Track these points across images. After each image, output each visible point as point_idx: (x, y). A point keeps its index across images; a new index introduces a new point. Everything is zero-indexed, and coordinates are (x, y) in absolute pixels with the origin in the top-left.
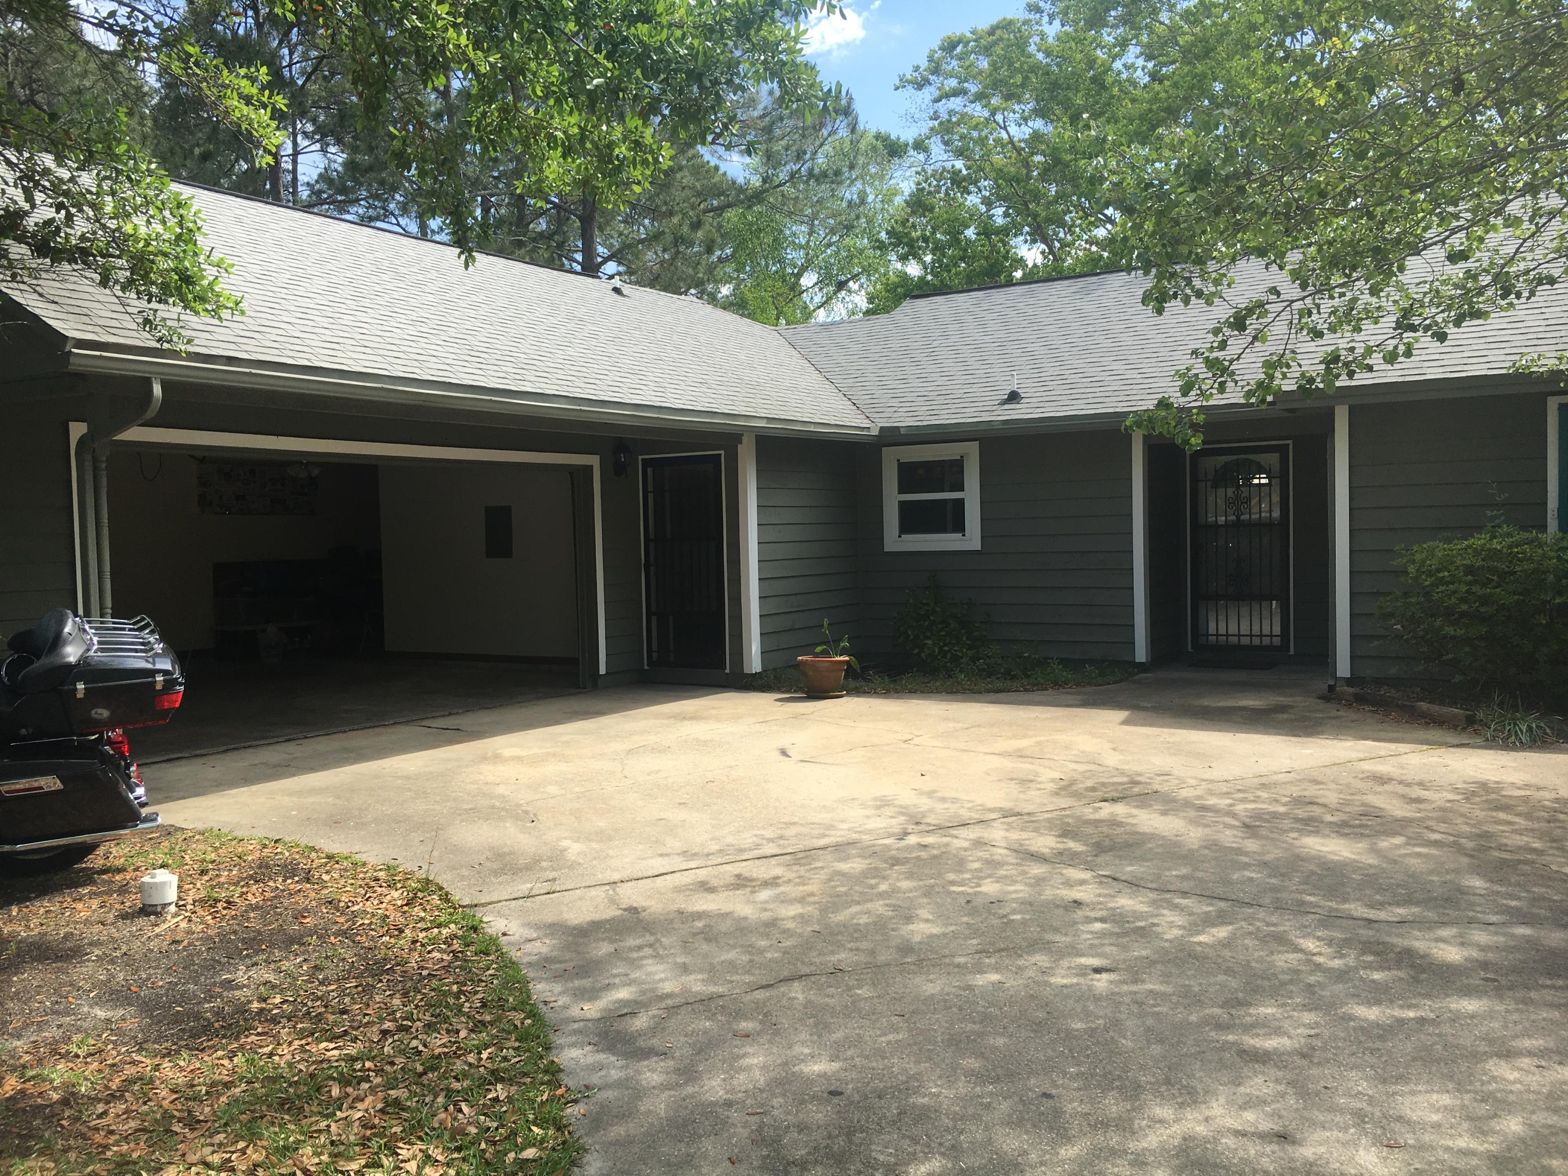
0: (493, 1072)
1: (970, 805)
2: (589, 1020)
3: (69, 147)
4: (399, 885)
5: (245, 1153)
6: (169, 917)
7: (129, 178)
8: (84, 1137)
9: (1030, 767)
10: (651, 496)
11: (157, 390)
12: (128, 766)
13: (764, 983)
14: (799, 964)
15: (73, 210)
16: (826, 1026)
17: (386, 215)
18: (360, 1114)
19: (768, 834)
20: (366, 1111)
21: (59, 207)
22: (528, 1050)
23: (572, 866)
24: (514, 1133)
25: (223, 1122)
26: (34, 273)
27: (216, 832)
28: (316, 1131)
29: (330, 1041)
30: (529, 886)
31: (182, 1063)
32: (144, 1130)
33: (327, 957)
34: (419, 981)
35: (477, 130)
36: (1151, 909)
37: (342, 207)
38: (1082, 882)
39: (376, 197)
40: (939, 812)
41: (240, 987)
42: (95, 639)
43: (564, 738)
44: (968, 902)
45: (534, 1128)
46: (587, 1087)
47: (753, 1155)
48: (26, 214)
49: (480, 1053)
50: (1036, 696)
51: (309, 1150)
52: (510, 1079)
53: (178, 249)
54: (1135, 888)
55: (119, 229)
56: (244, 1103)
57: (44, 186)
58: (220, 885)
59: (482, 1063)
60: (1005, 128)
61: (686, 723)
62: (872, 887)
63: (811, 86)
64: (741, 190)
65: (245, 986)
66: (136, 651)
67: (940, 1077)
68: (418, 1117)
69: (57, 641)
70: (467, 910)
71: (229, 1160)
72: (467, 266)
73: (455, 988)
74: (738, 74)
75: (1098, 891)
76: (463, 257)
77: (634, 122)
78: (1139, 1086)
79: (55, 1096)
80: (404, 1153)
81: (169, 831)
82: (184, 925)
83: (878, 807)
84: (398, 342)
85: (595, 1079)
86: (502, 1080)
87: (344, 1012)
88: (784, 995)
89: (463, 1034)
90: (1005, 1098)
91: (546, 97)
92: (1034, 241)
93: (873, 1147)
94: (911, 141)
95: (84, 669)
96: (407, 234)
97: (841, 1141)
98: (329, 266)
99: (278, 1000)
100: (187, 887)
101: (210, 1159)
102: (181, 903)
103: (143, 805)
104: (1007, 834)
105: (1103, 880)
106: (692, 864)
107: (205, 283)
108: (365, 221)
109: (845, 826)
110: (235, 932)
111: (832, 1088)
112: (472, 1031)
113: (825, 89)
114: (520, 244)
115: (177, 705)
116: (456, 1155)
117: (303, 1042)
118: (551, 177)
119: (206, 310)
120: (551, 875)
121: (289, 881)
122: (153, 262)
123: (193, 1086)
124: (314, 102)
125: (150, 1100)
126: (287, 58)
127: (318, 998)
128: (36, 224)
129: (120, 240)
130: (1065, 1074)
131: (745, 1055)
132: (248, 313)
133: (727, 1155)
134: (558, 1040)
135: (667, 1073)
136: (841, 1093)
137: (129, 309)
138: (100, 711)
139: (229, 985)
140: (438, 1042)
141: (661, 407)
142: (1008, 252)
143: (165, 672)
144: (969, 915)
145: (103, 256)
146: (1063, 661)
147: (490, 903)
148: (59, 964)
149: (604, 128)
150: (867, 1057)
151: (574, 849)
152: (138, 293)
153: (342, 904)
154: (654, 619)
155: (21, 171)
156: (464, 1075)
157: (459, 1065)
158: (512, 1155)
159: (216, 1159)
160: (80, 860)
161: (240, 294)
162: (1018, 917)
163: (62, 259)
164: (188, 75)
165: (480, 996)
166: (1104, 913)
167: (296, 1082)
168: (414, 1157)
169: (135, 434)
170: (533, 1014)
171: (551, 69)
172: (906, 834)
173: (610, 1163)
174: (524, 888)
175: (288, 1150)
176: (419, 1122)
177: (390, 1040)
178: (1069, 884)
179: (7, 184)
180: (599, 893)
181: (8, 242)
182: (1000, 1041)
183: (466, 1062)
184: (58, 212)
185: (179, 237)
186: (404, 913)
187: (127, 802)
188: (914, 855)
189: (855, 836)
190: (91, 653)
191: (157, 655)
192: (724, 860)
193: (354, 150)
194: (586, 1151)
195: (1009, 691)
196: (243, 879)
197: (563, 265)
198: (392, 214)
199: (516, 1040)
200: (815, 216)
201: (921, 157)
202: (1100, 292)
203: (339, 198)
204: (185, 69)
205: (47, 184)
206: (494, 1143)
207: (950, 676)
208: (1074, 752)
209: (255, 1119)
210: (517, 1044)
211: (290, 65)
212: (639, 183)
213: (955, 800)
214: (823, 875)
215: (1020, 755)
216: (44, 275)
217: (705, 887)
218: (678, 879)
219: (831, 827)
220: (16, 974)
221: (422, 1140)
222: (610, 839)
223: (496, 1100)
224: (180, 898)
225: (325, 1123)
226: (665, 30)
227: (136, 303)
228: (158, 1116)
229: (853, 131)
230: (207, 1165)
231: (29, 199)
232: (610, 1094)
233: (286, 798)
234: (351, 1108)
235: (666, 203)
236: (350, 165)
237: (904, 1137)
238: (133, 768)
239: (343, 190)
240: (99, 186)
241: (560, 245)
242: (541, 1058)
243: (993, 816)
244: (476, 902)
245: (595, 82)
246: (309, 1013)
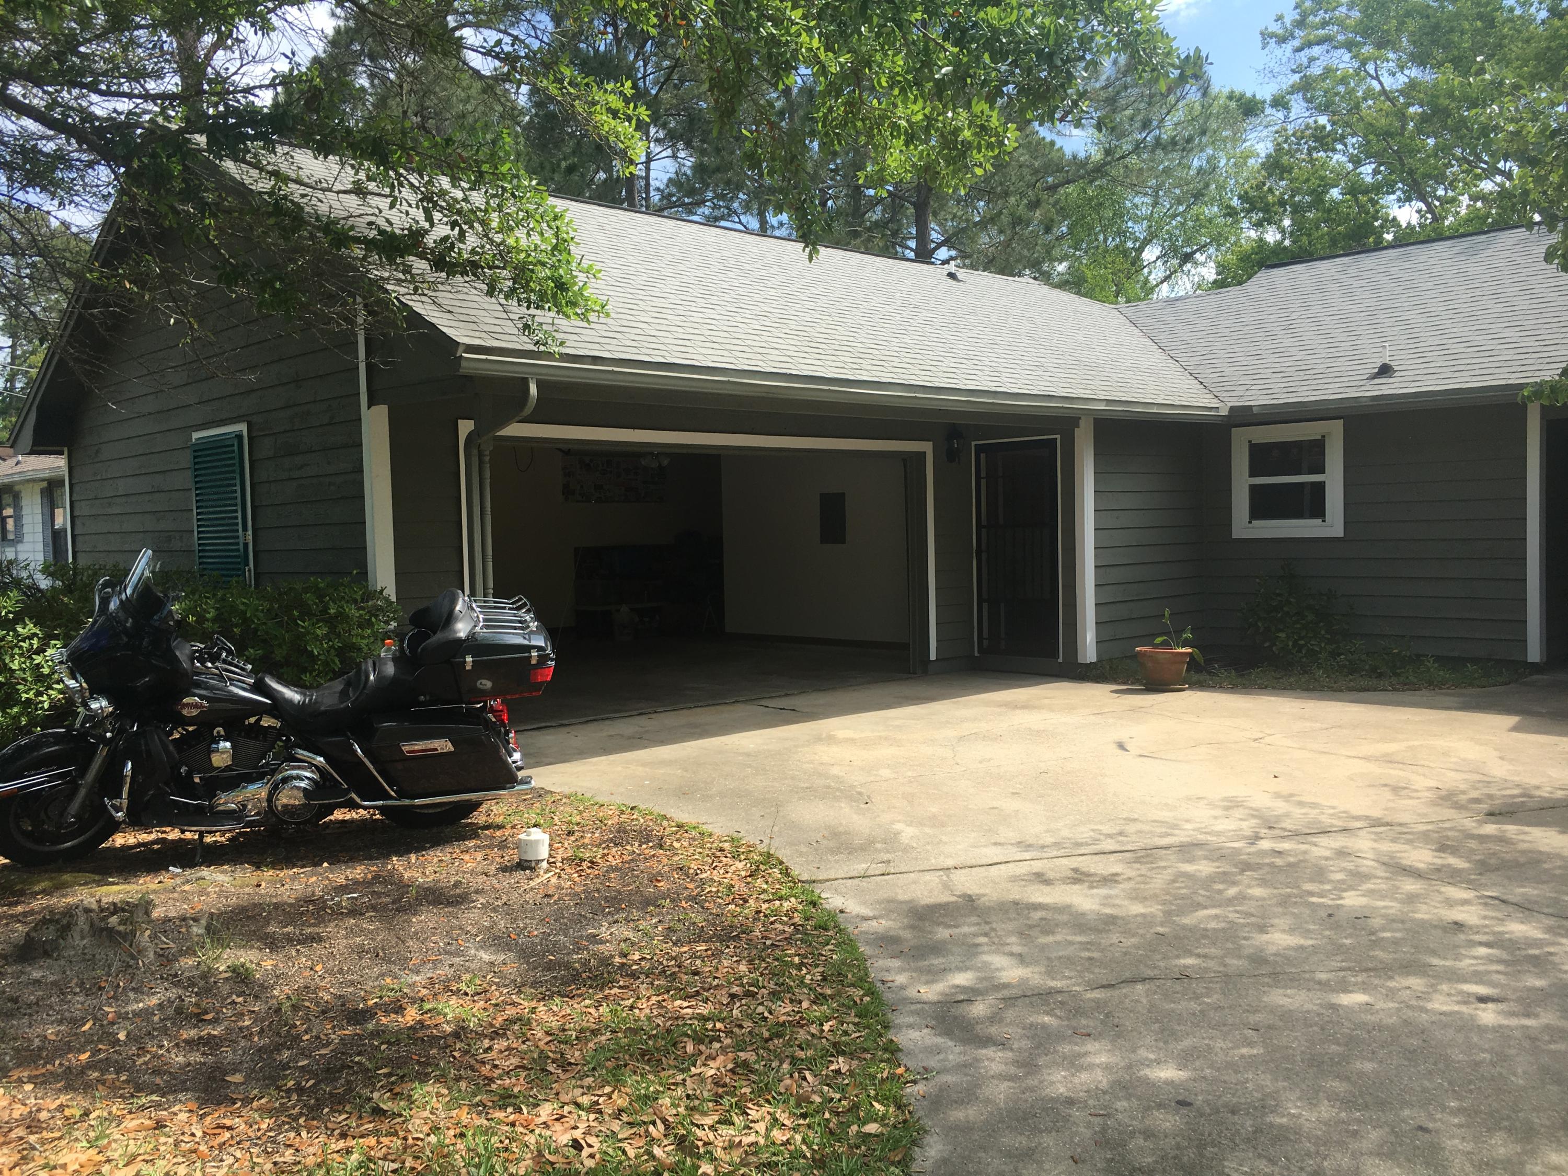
0: (835, 1045)
1: (1332, 811)
2: (925, 1003)
3: (462, 169)
4: (742, 857)
5: (610, 1098)
6: (542, 872)
7: (513, 195)
8: (472, 1069)
9: (1401, 773)
10: (983, 482)
11: (533, 389)
12: (507, 733)
13: (1105, 983)
14: (1142, 966)
15: (465, 227)
16: (1173, 1033)
17: (731, 213)
18: (712, 1072)
19: (1106, 829)
20: (718, 1069)
21: (454, 224)
22: (868, 1027)
23: (906, 849)
24: (855, 1107)
25: (591, 1066)
26: (433, 286)
27: (580, 797)
28: (673, 1084)
29: (685, 1000)
30: (864, 866)
31: (555, 1008)
32: (523, 1067)
33: (679, 920)
34: (763, 950)
35: (824, 126)
36: (1547, 936)
37: (690, 209)
38: (1465, 902)
39: (722, 197)
40: (1297, 817)
41: (603, 942)
42: (481, 617)
43: (897, 723)
44: (1330, 915)
45: (874, 1103)
46: (925, 1069)
47: (1097, 1157)
48: (427, 232)
49: (821, 1025)
50: (1407, 696)
51: (667, 1101)
52: (851, 1054)
53: (554, 259)
54: (1527, 913)
55: (504, 241)
56: (609, 1050)
57: (441, 207)
58: (584, 846)
59: (824, 1034)
60: (1377, 78)
61: (1018, 711)
62: (1220, 892)
63: (1168, 54)
64: (1083, 164)
65: (608, 941)
66: (515, 628)
67: (1300, 1099)
68: (766, 1081)
69: (449, 619)
70: (807, 886)
71: (597, 1103)
72: (811, 259)
73: (796, 960)
74: (1090, 50)
75: (1483, 913)
76: (808, 250)
77: (980, 106)
78: (1531, 1129)
79: (448, 1029)
80: (753, 1114)
81: (541, 794)
82: (554, 880)
83: (1227, 808)
84: (743, 336)
85: (932, 1063)
86: (843, 1053)
87: (695, 973)
88: (1126, 996)
89: (805, 1005)
90: (1374, 1128)
91: (891, 87)
92: (1409, 199)
93: (1226, 1163)
94: (1268, 98)
95: (472, 644)
96: (748, 231)
97: (1191, 1153)
98: (681, 267)
99: (637, 957)
100: (556, 845)
101: (580, 1100)
102: (552, 860)
103: (519, 769)
104: (1375, 845)
105: (1486, 902)
106: (1027, 855)
107: (576, 288)
108: (711, 221)
109: (1188, 826)
110: (598, 890)
111: (1180, 1098)
112: (814, 1002)
113: (1183, 57)
114: (856, 234)
115: (549, 679)
116: (801, 1122)
117: (660, 998)
118: (893, 165)
119: (577, 314)
120: (886, 857)
121: (644, 846)
122: (532, 271)
123: (564, 1030)
124: (666, 110)
125: (528, 1040)
126: (642, 70)
127: (673, 958)
128: (435, 242)
129: (504, 253)
130: (1444, 1108)
131: (1086, 1054)
132: (613, 315)
133: (1069, 1153)
134: (900, 1019)
135: (1006, 1064)
136: (1190, 1104)
137: (512, 316)
138: (484, 682)
139: (593, 938)
140: (783, 1010)
141: (996, 392)
142: (1377, 212)
143: (539, 648)
144: (1331, 929)
145: (490, 268)
146: (1438, 659)
147: (827, 880)
148: (451, 909)
149: (950, 114)
150: (1218, 1070)
151: (908, 833)
152: (519, 300)
153: (691, 871)
154: (985, 605)
155: (422, 193)
156: (808, 1045)
157: (802, 1035)
158: (854, 1128)
159: (585, 1100)
160: (466, 816)
161: (606, 298)
162: (1388, 935)
163: (456, 272)
164: (563, 94)
165: (820, 969)
166: (1491, 938)
167: (654, 1036)
168: (763, 1119)
169: (515, 430)
170: (871, 992)
171: (895, 59)
172: (1257, 838)
173: (950, 1147)
174: (860, 867)
175: (648, 1099)
176: (766, 1085)
177: (738, 1004)
178: (1450, 903)
179: (410, 205)
180: (933, 879)
181: (411, 258)
182: (1368, 1066)
183: (809, 1032)
184: (452, 229)
185: (555, 248)
186: (748, 883)
187: (505, 764)
188: (1267, 861)
189: (1201, 837)
190: (478, 629)
191: (532, 632)
192: (1059, 853)
193: (703, 152)
194: (926, 1132)
195: (1375, 690)
196: (604, 842)
197: (897, 252)
198: (735, 213)
199: (856, 1016)
200: (1159, 188)
201: (1280, 115)
202: (1489, 252)
203: (687, 200)
204: (560, 89)
205: (444, 204)
206: (838, 1114)
207: (1306, 672)
208: (1453, 760)
209: (618, 1067)
210: (857, 1020)
211: (644, 77)
212: (981, 165)
213: (1314, 805)
214: (1167, 875)
215: (1389, 760)
216: (441, 287)
217: (1041, 878)
218: (1011, 869)
219: (1175, 826)
220: (415, 915)
221: (770, 1103)
222: (943, 825)
223: (838, 1072)
224: (551, 856)
225: (681, 1077)
226: (1015, 12)
227: (515, 309)
228: (536, 1056)
229: (1205, 94)
230: (578, 1105)
231: (429, 219)
232: (949, 1078)
233: (640, 769)
234: (705, 1065)
235: (1001, 184)
236: (699, 168)
237: (1260, 1156)
238: (511, 735)
239: (691, 192)
240: (487, 203)
241: (895, 234)
242: (880, 1035)
243: (1358, 824)
244: (814, 878)
245: (944, 71)
246: (664, 972)
